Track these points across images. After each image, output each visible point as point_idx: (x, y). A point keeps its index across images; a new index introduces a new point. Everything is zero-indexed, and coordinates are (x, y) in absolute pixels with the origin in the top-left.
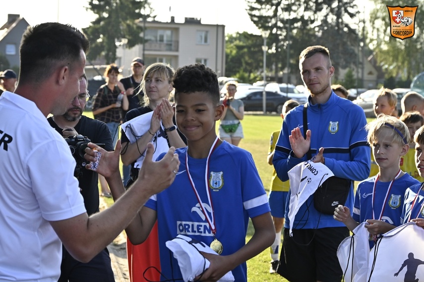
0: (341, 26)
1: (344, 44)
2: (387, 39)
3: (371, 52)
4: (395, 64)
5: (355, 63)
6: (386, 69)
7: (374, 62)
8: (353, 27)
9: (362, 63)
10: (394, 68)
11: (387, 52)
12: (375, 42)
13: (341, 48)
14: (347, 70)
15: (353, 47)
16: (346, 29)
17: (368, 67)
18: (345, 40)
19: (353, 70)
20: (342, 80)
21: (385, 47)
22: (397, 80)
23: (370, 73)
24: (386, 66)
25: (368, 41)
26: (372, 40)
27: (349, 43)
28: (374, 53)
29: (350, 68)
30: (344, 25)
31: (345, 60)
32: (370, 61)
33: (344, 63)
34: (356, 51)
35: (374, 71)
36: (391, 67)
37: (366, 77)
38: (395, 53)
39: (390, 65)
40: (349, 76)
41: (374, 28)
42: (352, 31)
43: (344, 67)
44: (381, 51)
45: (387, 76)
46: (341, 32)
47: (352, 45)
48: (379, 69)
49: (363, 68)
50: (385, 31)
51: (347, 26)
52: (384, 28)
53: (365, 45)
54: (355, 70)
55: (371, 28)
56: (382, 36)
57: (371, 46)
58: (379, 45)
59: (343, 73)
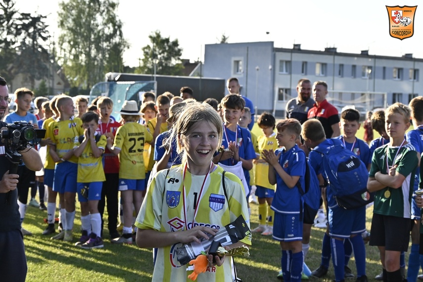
0: (36, 47)
1: (39, 61)
2: (72, 57)
3: (59, 67)
4: (78, 76)
5: (47, 76)
6: (71, 81)
7: (63, 76)
8: (46, 47)
9: (52, 76)
10: (77, 79)
11: (72, 68)
12: (62, 60)
13: (36, 64)
14: (40, 81)
15: (45, 64)
16: (40, 50)
17: (57, 79)
18: (39, 58)
19: (46, 81)
20: (37, 89)
21: (70, 64)
22: (79, 89)
23: (59, 83)
24: (71, 78)
25: (56, 59)
26: (59, 58)
27: (42, 60)
28: (62, 68)
29: (43, 79)
30: (38, 46)
31: (39, 73)
32: (59, 74)
33: (39, 76)
34: (48, 66)
35: (61, 81)
36: (75, 79)
37: (56, 86)
38: (77, 68)
39: (74, 78)
40: (43, 85)
41: (61, 48)
42: (44, 51)
43: (39, 79)
44: (68, 67)
45: (72, 86)
46: (36, 51)
47: (45, 62)
48: (65, 81)
49: (53, 80)
50: (70, 51)
51: (40, 47)
52: (69, 49)
53: (55, 62)
54: (47, 81)
55: (60, 49)
56: (68, 54)
57: (60, 63)
58: (65, 62)
59: (38, 83)
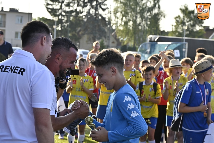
0: (97, 16)
1: (99, 26)
2: (123, 23)
3: (113, 30)
5: (105, 37)
6: (122, 40)
7: (115, 36)
8: (104, 16)
9: (108, 37)
11: (123, 31)
13: (97, 28)
14: (100, 40)
15: (104, 28)
16: (100, 17)
17: (112, 39)
18: (99, 23)
21: (121, 28)
22: (128, 47)
23: (113, 42)
24: (122, 39)
25: (112, 25)
27: (101, 25)
28: (116, 31)
29: (102, 39)
30: (99, 15)
31: (100, 35)
32: (113, 36)
33: (99, 36)
34: (106, 30)
35: (115, 41)
36: (125, 39)
37: (111, 44)
38: (126, 32)
40: (102, 43)
41: (116, 17)
42: (103, 19)
44: (120, 30)
45: (122, 44)
46: (97, 19)
47: (103, 26)
48: (118, 40)
49: (109, 40)
50: (122, 19)
51: (101, 15)
52: (121, 17)
53: (111, 27)
54: (105, 40)
55: (114, 17)
56: (120, 21)
57: (114, 27)
